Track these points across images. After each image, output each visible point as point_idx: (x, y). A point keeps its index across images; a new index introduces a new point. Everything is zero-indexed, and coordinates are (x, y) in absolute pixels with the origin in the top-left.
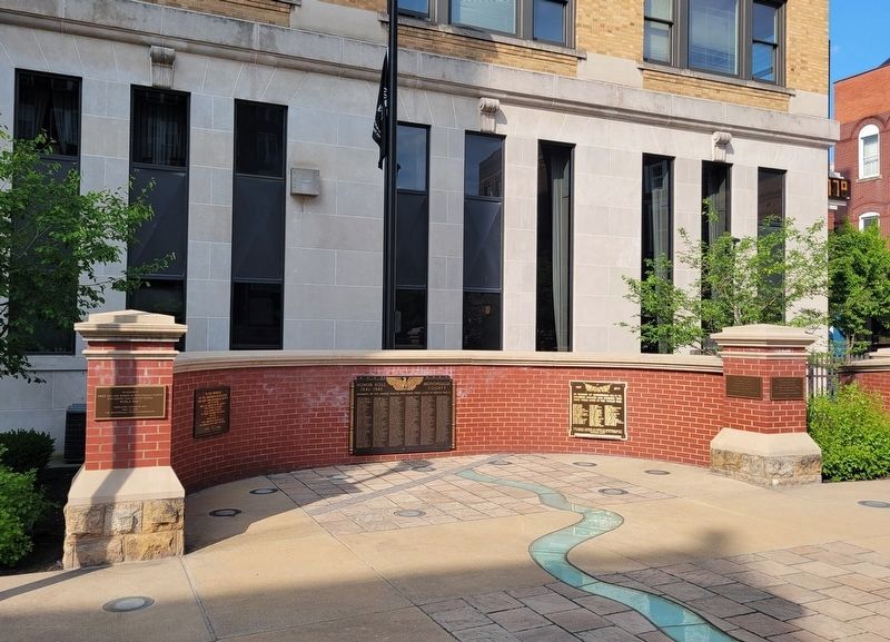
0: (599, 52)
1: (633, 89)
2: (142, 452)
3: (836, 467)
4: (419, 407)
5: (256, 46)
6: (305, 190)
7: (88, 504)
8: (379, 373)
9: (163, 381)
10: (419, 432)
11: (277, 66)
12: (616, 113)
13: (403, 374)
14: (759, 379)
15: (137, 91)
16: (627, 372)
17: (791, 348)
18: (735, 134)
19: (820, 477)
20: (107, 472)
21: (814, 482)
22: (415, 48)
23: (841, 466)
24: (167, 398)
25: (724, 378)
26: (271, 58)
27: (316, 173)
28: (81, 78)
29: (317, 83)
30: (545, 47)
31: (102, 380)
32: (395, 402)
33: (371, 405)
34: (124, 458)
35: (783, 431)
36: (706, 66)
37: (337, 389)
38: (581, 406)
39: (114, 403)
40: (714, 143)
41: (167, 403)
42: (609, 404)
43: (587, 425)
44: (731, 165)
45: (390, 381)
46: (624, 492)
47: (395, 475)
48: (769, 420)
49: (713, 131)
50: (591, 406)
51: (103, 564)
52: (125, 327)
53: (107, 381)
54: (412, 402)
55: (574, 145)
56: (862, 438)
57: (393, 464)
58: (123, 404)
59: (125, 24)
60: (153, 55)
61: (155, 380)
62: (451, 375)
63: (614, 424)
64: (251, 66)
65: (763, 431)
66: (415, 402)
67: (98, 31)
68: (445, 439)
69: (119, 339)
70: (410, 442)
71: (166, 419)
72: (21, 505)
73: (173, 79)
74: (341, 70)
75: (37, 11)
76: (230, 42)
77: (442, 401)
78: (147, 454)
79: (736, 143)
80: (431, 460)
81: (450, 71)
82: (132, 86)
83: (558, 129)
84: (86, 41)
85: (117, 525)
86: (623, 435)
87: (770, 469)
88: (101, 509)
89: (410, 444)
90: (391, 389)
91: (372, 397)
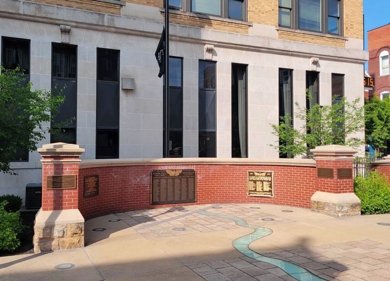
0: (258, 23)
1: (274, 39)
2: (66, 203)
3: (367, 208)
4: (181, 183)
5: (106, 24)
6: (128, 87)
7: (44, 225)
8: (163, 168)
9: (75, 172)
10: (181, 194)
11: (115, 32)
12: (266, 50)
13: (173, 169)
14: (332, 170)
15: (54, 45)
16: (273, 167)
17: (346, 155)
18: (320, 58)
19: (360, 212)
20: (52, 211)
21: (357, 215)
22: (176, 23)
23: (370, 208)
24: (76, 180)
25: (316, 169)
26: (113, 29)
27: (133, 80)
28: (30, 40)
29: (132, 40)
30: (234, 21)
31: (49, 173)
32: (170, 181)
33: (159, 182)
34: (58, 206)
35: (343, 192)
36: (307, 28)
37: (145, 176)
38: (252, 182)
39: (54, 182)
40: (311, 63)
41: (76, 182)
42: (265, 181)
43: (255, 190)
44: (319, 72)
45: (167, 172)
46: (273, 220)
47: (170, 214)
48: (337, 187)
49: (310, 57)
50: (257, 182)
51: (51, 251)
52: (58, 150)
53: (51, 173)
54: (177, 181)
55: (247, 65)
56: (379, 195)
57: (168, 209)
58: (58, 183)
59: (49, 16)
60: (61, 29)
61: (71, 172)
62: (194, 169)
63: (267, 190)
64: (103, 33)
65: (334, 192)
66: (179, 181)
67: (37, 19)
68: (192, 197)
69: (56, 155)
70: (177, 199)
71: (76, 189)
73: (70, 39)
74: (143, 34)
75: (10, 11)
76: (95, 22)
77: (191, 180)
78: (68, 204)
79: (321, 62)
80: (184, 207)
81: (192, 33)
82: (52, 43)
83: (241, 58)
84: (32, 24)
85: (56, 233)
86: (272, 195)
87: (337, 209)
88: (49, 227)
89: (177, 200)
90: (168, 175)
91: (160, 179)
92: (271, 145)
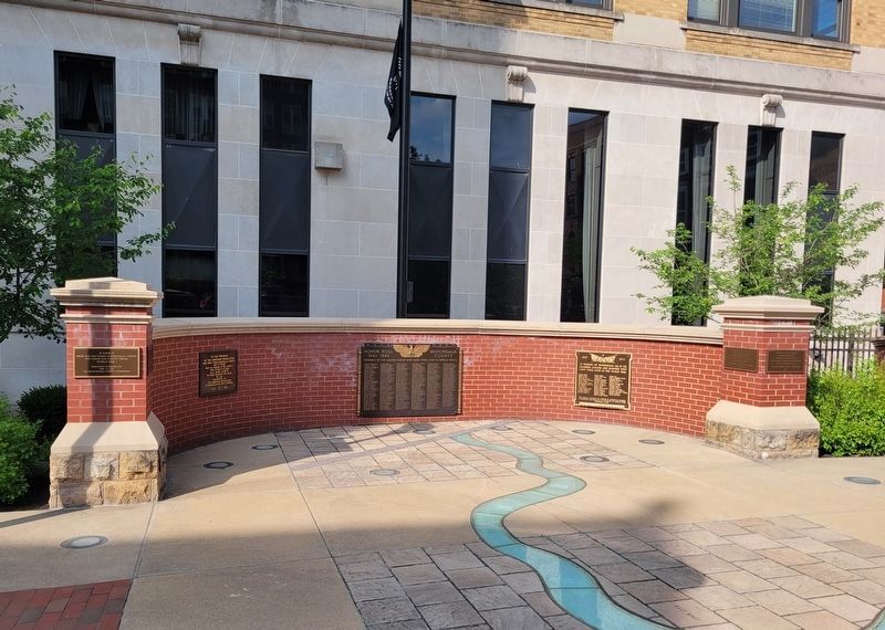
0: (638, 13)
1: (672, 51)
2: (119, 408)
3: (838, 442)
4: (425, 373)
5: (279, 21)
6: (328, 163)
7: (69, 453)
8: (387, 340)
9: (138, 343)
10: (425, 397)
11: (301, 40)
12: (654, 77)
13: (409, 342)
14: (756, 352)
15: (167, 69)
16: (632, 343)
17: (793, 321)
18: (786, 96)
19: (816, 451)
20: (89, 424)
21: (810, 456)
22: (441, 16)
23: (844, 442)
24: (141, 360)
25: (723, 350)
26: (295, 32)
27: (339, 147)
28: (114, 58)
29: (340, 56)
30: (578, 10)
31: (81, 343)
32: (402, 368)
33: (378, 371)
34: (103, 412)
35: (778, 405)
36: (760, 24)
37: (345, 355)
38: (586, 375)
39: (91, 363)
40: (762, 106)
41: (141, 364)
42: (614, 374)
43: (591, 394)
44: (782, 129)
45: (396, 348)
46: (605, 460)
47: (395, 437)
48: (764, 393)
49: (761, 94)
50: (596, 376)
51: (83, 506)
52: (97, 293)
53: (85, 343)
54: (418, 369)
55: (608, 113)
56: (871, 413)
57: (396, 427)
58: (99, 364)
59: (153, 4)
60: (179, 33)
61: (130, 343)
62: (458, 344)
63: (618, 394)
64: (275, 42)
65: (756, 404)
66: (422, 369)
67: (128, 11)
68: (450, 404)
69: (93, 304)
70: (416, 406)
71: (141, 378)
72: (23, 451)
73: (200, 57)
74: (364, 42)
76: (253, 17)
77: (449, 368)
78: (124, 410)
79: (787, 105)
80: (434, 424)
81: (478, 40)
82: (162, 64)
83: (592, 95)
84: (117, 22)
85: (96, 470)
86: (627, 405)
87: (760, 442)
88: (81, 457)
89: (416, 408)
90: (397, 355)
91: (379, 363)
92: (640, 296)
